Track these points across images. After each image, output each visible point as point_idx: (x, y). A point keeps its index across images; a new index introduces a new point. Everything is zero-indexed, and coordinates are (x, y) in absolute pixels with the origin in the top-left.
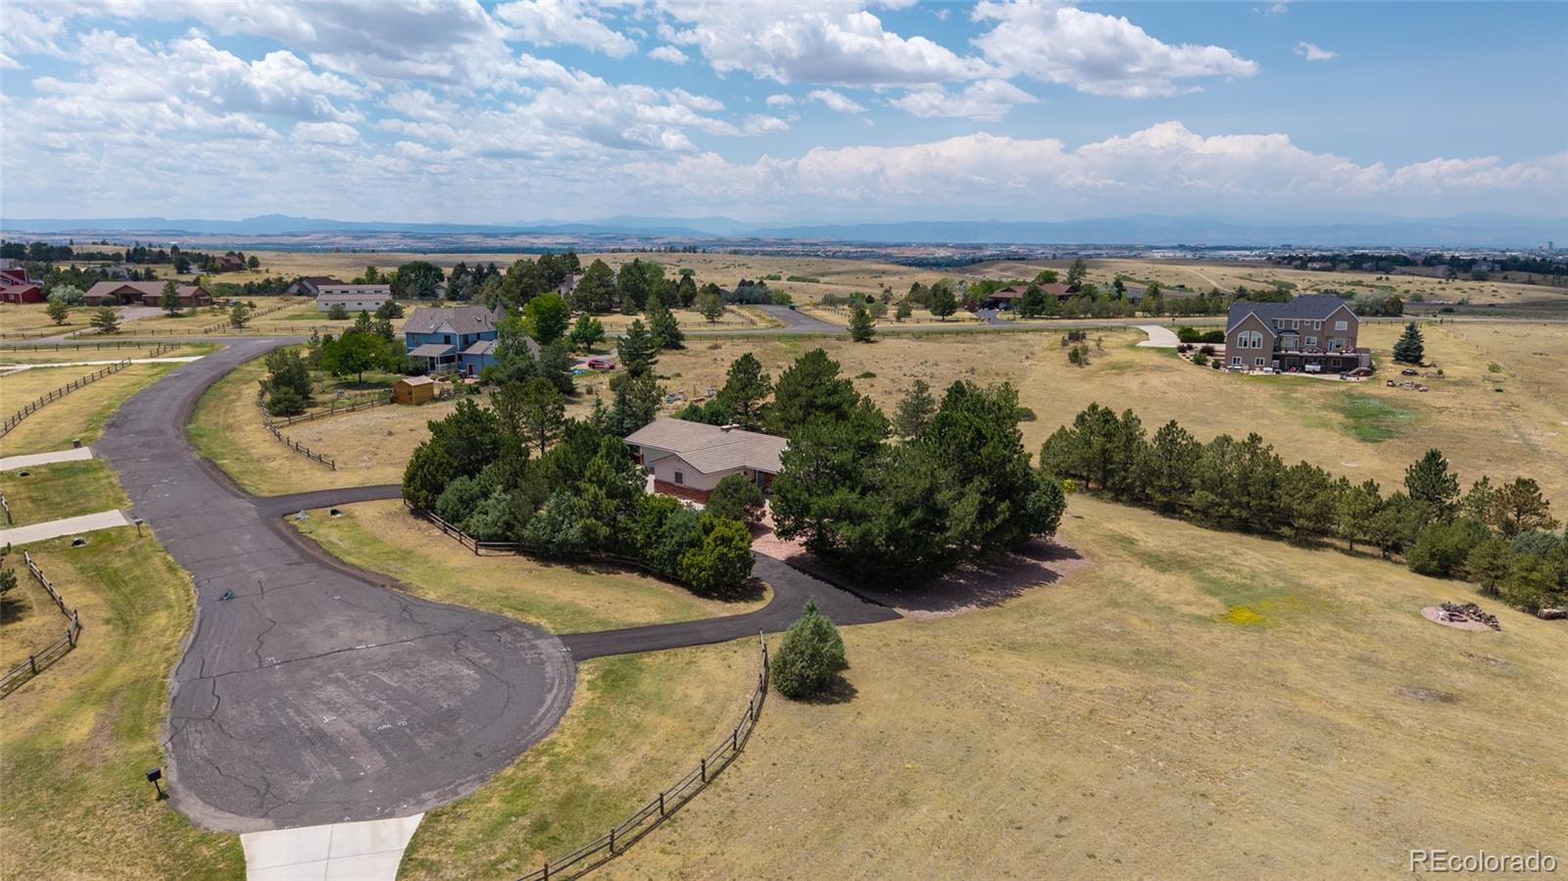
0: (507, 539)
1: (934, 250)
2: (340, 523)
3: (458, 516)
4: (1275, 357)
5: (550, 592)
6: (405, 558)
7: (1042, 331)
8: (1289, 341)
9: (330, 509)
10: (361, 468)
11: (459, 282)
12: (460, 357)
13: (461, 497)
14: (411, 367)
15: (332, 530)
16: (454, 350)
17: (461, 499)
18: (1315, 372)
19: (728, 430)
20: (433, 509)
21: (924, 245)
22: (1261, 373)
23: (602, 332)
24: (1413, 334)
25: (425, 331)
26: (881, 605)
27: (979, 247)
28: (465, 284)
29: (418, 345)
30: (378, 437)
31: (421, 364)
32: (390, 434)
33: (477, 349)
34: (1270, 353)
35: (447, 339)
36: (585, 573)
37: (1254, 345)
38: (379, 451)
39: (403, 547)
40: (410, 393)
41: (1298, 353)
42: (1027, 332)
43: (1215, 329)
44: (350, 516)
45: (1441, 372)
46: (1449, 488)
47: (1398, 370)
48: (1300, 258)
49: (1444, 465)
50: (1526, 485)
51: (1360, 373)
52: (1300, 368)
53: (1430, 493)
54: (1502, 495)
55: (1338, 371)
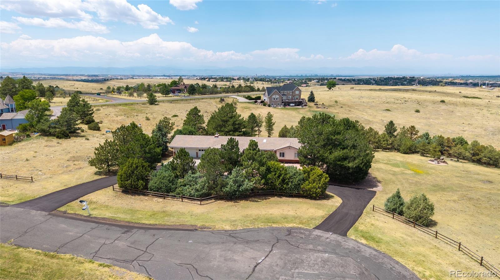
6: (169, 215)
8: (285, 98)
9: (78, 201)
10: (46, 178)
18: (293, 106)
19: (218, 137)
20: (148, 189)
22: (280, 107)
24: (312, 94)
32: (27, 160)
33: (6, 117)
34: (281, 102)
37: (277, 99)
38: (39, 169)
39: (156, 210)
41: (288, 101)
43: (258, 96)
45: (323, 104)
46: (395, 131)
47: (312, 104)
48: (207, 78)
49: (394, 125)
50: (413, 127)
51: (305, 105)
52: (289, 105)
53: (390, 132)
54: (408, 131)
55: (298, 105)
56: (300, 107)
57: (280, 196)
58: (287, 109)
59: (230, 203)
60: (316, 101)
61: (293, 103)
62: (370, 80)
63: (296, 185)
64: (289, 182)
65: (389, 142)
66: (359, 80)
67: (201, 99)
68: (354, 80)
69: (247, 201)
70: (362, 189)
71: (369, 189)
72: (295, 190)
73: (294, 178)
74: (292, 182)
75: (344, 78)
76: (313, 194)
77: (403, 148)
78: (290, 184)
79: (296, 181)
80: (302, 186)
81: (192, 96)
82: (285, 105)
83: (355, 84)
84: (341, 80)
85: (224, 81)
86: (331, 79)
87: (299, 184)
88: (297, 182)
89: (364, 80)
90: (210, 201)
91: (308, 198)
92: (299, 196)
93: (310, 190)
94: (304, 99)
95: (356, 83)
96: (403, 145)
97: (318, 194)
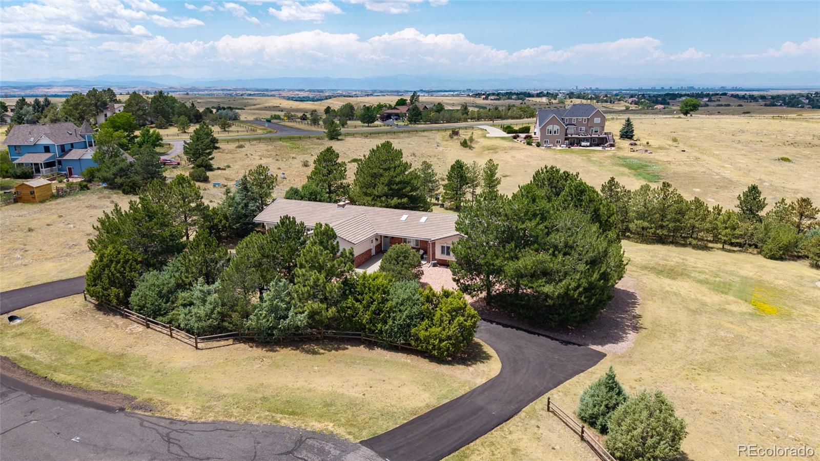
0: (224, 329)
1: (297, 93)
2: (23, 329)
3: (160, 310)
4: (566, 139)
5: (301, 383)
6: (121, 365)
7: (432, 130)
8: (571, 130)
9: (6, 316)
10: (17, 266)
11: (23, 111)
12: (60, 162)
13: (160, 292)
14: (19, 171)
15: (18, 340)
16: (54, 156)
17: (160, 295)
18: (588, 146)
19: (343, 206)
20: (127, 304)
21: (292, 90)
22: (560, 148)
23: (161, 139)
24: (629, 124)
25: (26, 144)
26: (579, 345)
27: (322, 91)
28: (28, 112)
29: (20, 154)
30: (20, 234)
31: (27, 169)
32: (30, 230)
33: (74, 155)
34: (564, 137)
35: (47, 149)
36: (315, 353)
37: (555, 133)
38: (27, 248)
39: (111, 350)
40: (32, 193)
41: (577, 136)
42: (424, 131)
43: (524, 126)
44: (30, 321)
45: (648, 143)
46: (761, 206)
47: (626, 143)
48: (484, 94)
49: (759, 193)
50: (806, 202)
51: (612, 145)
52: (579, 144)
53: (751, 210)
54: (793, 208)
55: (598, 145)
56: (600, 148)
57: (371, 345)
58: (573, 152)
59: (259, 352)
60: (635, 138)
61: (586, 140)
62: (798, 98)
63: (401, 325)
64: (389, 317)
65: (737, 232)
66: (773, 97)
67: (421, 131)
68: (763, 98)
69: (297, 348)
70: (574, 344)
71: (594, 347)
72: (400, 337)
73: (400, 311)
74: (394, 319)
75: (743, 93)
76: (435, 350)
77: (770, 247)
78: (390, 322)
79: (401, 317)
80: (413, 331)
81: (413, 125)
82: (572, 144)
83: (766, 105)
84: (736, 96)
85: (511, 99)
86: (717, 94)
87: (409, 326)
88: (404, 320)
89: (785, 98)
90: (223, 343)
91: (425, 357)
92: (407, 349)
93: (427, 340)
94: (610, 133)
95: (768, 103)
96: (770, 241)
97: (443, 352)
